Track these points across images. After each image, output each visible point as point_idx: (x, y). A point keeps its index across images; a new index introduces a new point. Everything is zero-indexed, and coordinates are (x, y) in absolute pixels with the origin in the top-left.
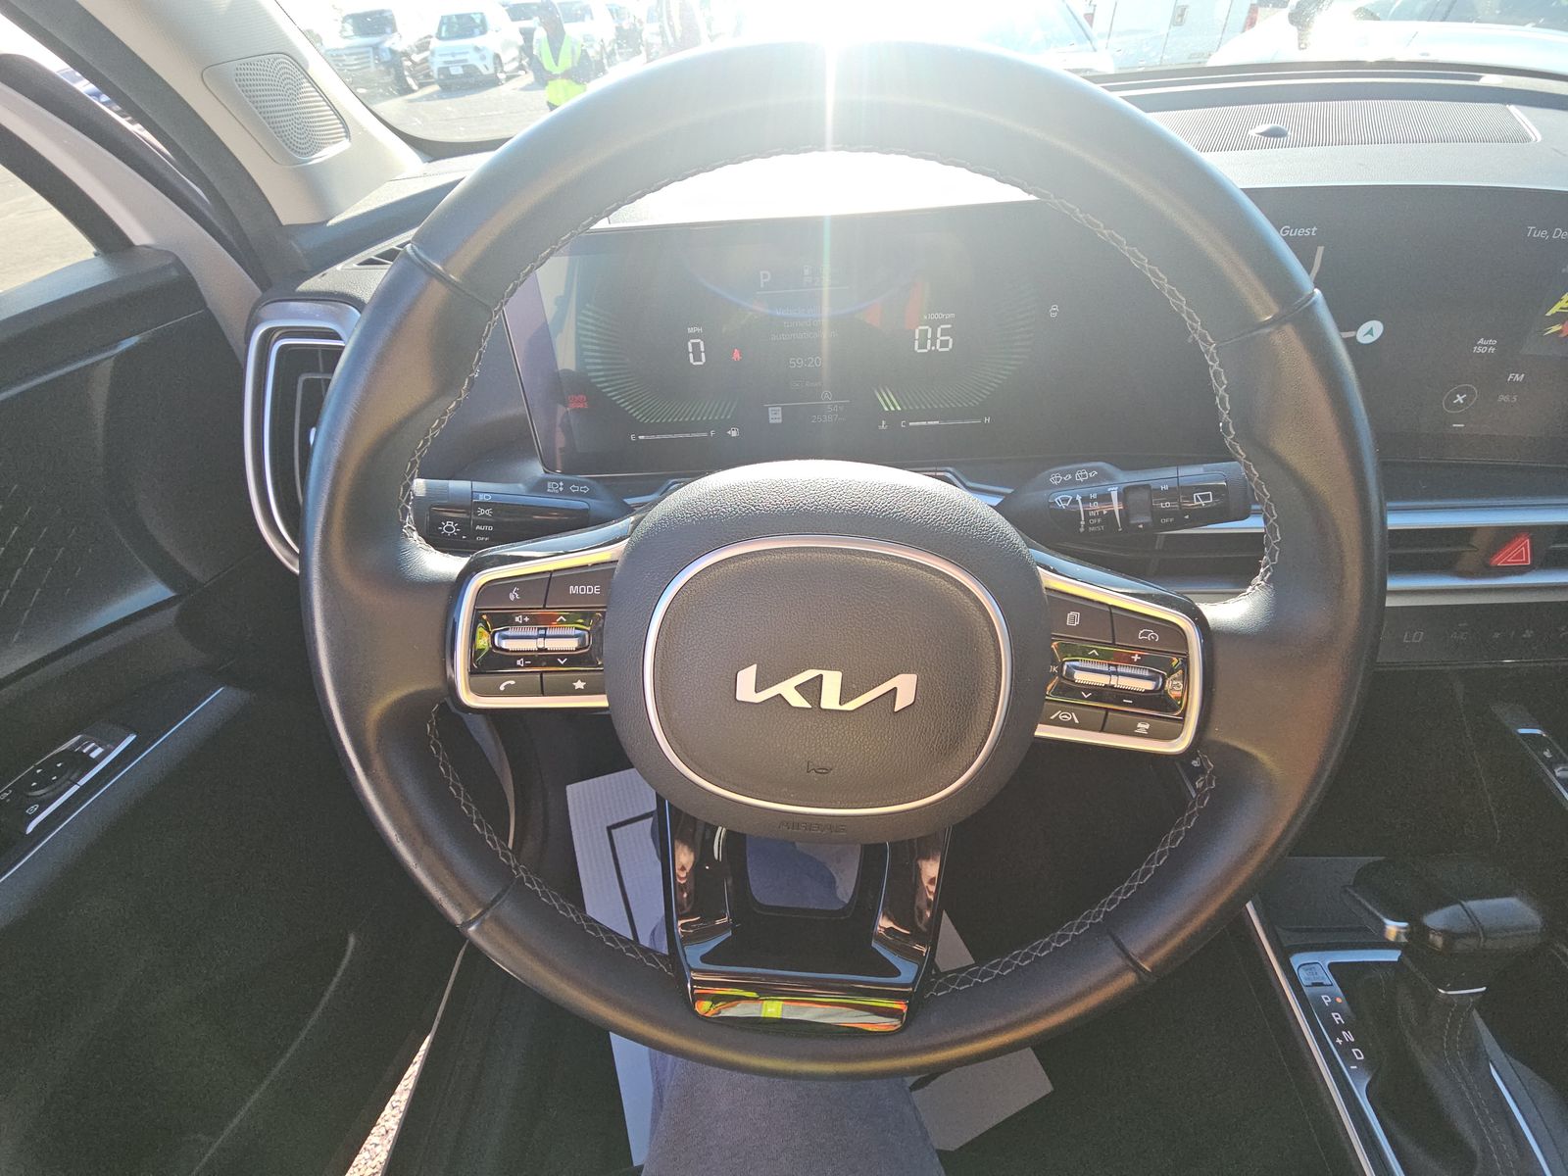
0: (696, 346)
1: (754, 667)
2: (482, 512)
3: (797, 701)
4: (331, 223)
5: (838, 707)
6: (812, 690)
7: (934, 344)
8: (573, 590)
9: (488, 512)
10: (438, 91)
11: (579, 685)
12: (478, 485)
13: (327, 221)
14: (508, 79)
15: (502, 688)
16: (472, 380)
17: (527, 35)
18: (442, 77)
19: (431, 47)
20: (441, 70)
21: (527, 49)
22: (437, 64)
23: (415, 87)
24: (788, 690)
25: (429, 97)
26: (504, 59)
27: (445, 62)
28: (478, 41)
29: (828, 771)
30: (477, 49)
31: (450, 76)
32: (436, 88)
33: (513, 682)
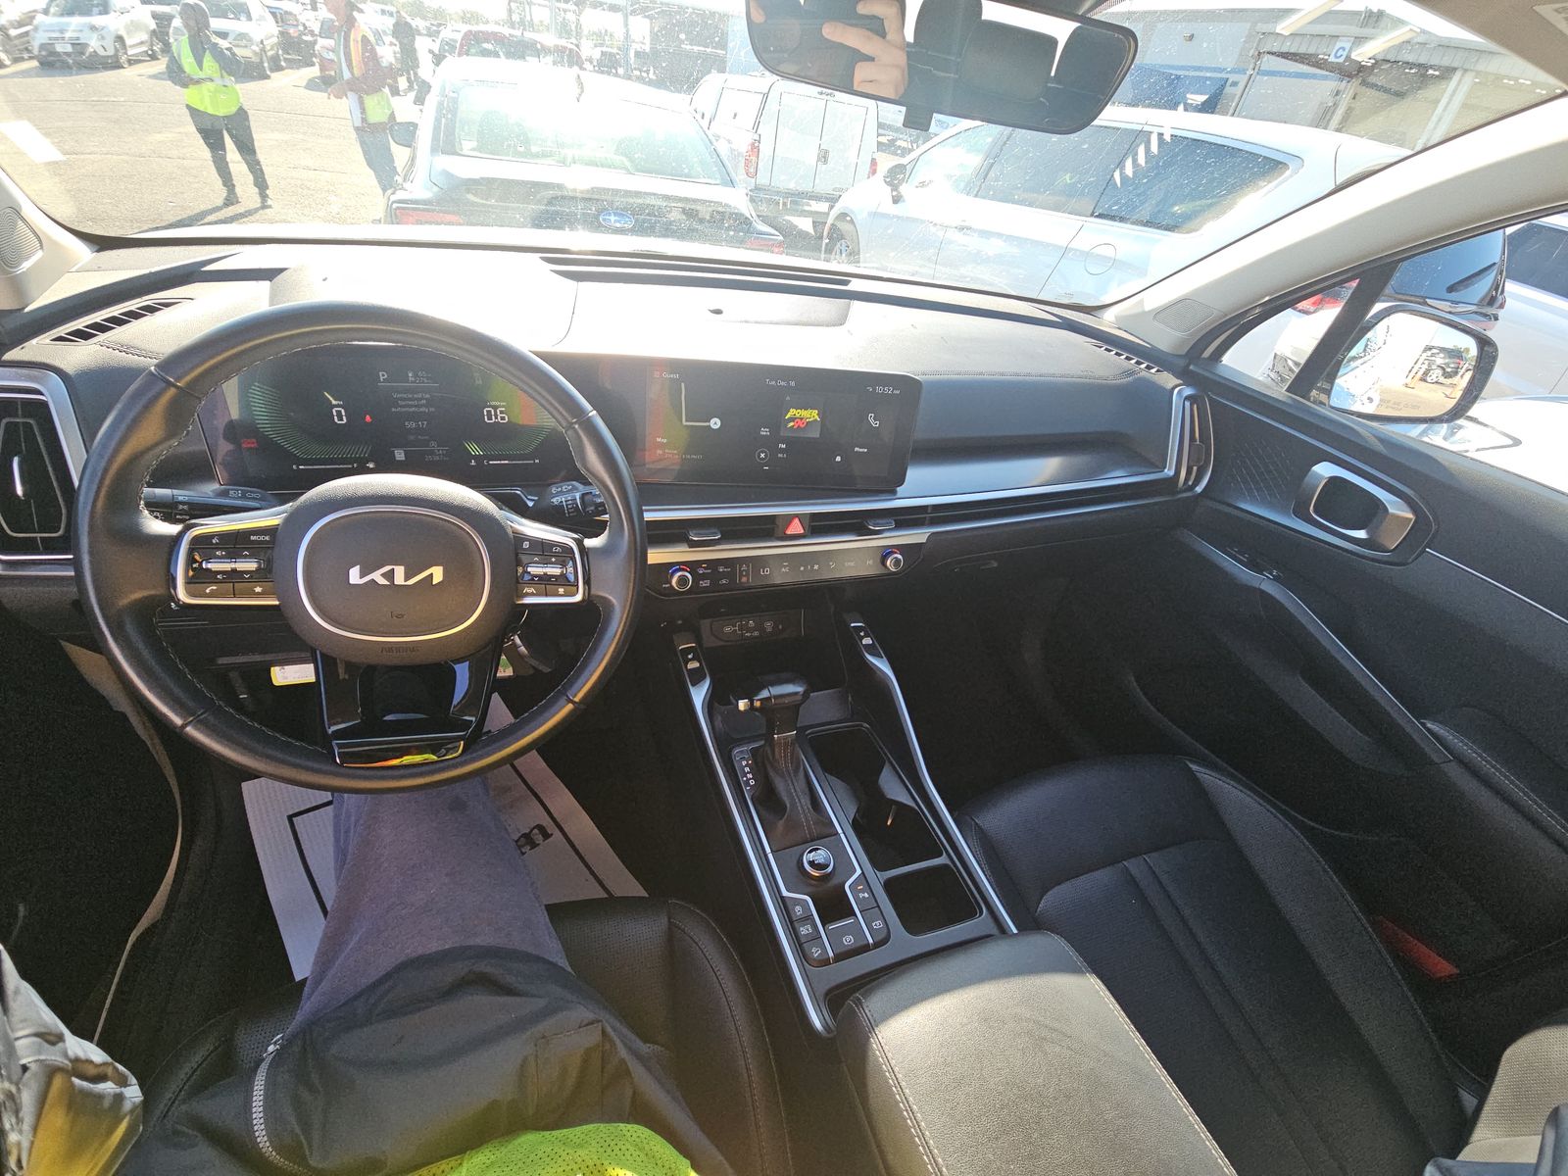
0: (339, 413)
1: (358, 566)
2: (181, 507)
3: (383, 581)
4: (27, 310)
5: (403, 583)
6: (390, 575)
7: (496, 418)
8: (253, 538)
9: (185, 507)
10: (36, 67)
11: (258, 589)
12: (176, 492)
13: (24, 308)
14: (131, 62)
15: (208, 591)
16: (188, 431)
17: (163, 20)
18: (44, 53)
19: (35, 22)
20: (42, 47)
21: (161, 33)
22: (38, 40)
23: (7, 62)
24: (377, 576)
25: (25, 74)
26: (129, 42)
27: (50, 39)
28: (97, 20)
29: (403, 616)
30: (93, 28)
31: (54, 53)
32: (35, 63)
33: (215, 588)
